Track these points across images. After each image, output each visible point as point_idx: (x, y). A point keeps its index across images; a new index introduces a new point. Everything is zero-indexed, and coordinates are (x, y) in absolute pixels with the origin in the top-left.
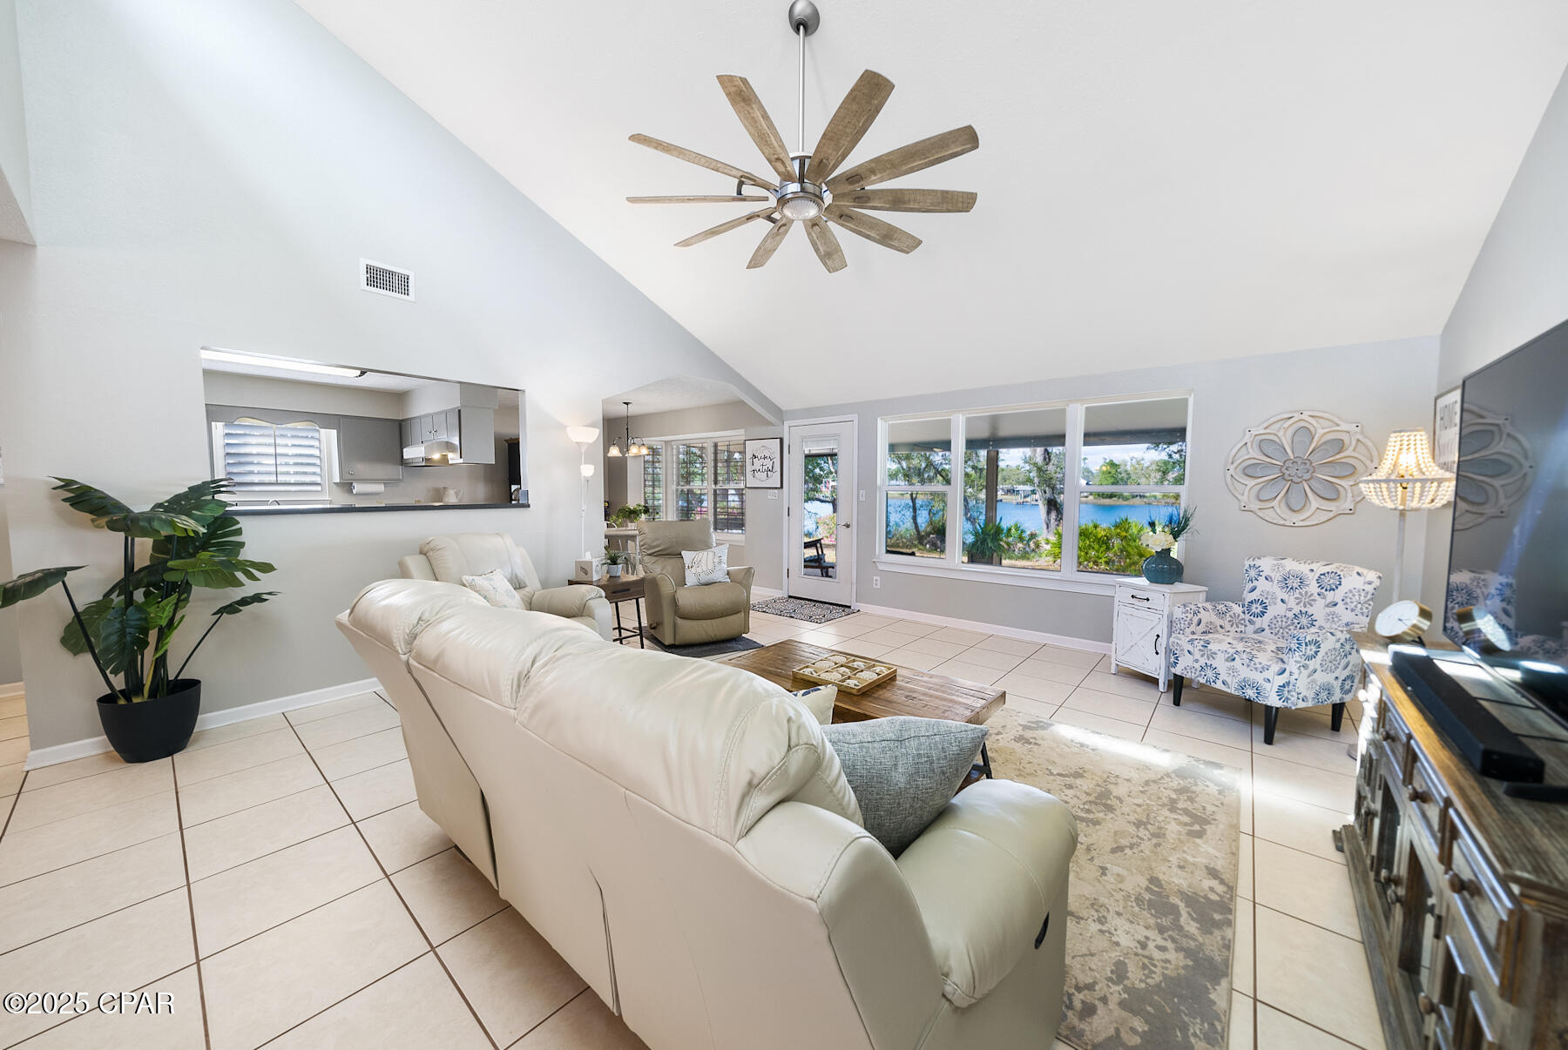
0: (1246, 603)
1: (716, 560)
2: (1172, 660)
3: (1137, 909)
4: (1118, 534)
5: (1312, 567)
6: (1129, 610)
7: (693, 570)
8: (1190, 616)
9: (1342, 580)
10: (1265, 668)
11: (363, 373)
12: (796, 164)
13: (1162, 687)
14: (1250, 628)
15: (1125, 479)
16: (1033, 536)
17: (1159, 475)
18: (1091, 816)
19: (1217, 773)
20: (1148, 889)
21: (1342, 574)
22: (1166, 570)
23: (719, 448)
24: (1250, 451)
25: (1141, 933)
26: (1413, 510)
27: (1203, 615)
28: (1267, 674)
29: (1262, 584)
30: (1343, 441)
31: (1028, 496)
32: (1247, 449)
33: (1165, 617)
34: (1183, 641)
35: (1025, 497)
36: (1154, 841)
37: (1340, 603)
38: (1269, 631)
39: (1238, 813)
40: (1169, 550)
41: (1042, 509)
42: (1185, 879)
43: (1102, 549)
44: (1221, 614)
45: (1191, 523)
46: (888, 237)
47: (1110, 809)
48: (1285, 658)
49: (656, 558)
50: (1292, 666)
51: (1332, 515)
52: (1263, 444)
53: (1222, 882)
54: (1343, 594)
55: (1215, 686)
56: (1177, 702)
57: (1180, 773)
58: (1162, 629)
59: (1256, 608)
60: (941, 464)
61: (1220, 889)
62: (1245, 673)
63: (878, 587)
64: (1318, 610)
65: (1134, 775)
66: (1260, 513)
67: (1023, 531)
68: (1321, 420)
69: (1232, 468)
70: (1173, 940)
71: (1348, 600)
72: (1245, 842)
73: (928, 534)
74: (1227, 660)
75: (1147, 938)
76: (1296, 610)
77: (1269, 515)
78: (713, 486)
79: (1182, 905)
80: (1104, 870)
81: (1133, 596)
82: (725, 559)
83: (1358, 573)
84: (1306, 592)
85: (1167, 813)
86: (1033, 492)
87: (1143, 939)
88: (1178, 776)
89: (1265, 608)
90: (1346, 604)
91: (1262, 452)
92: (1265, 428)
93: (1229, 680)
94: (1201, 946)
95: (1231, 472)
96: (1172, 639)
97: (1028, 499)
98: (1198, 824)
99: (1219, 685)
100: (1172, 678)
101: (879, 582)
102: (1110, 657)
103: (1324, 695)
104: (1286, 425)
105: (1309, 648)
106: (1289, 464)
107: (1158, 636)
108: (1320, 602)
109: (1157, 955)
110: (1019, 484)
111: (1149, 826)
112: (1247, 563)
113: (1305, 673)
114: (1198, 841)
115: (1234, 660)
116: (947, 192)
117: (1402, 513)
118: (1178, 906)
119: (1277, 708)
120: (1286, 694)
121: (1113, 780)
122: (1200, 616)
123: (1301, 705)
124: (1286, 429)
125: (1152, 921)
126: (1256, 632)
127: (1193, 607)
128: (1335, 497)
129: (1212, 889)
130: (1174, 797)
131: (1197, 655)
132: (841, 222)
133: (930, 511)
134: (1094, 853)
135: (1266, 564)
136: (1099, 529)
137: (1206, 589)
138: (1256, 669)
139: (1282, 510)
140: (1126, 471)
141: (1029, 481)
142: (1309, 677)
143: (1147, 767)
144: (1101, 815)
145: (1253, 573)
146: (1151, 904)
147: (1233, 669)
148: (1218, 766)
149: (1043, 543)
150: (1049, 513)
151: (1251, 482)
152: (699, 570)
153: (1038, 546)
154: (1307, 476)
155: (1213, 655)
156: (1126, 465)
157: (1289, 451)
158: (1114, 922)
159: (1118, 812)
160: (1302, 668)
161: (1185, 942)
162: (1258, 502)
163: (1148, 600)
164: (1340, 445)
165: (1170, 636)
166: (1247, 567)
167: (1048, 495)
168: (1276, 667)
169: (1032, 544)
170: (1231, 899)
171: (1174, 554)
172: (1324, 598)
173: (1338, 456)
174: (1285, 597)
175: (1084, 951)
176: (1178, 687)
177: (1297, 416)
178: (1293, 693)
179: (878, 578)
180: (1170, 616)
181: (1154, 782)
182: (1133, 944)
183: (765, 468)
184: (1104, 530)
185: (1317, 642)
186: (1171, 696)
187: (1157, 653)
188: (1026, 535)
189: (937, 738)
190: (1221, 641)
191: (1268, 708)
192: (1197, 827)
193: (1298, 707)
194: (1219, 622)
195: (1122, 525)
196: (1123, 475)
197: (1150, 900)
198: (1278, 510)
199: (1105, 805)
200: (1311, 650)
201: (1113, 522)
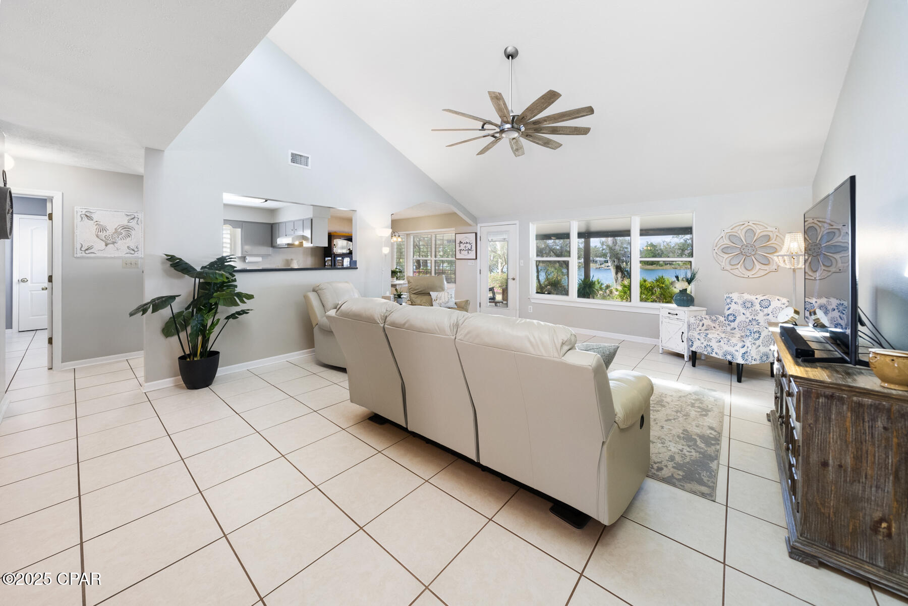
0: (726, 316)
1: (450, 296)
2: (690, 343)
3: (678, 440)
4: (658, 285)
5: (756, 297)
6: (667, 320)
7: (437, 302)
8: (698, 322)
9: (771, 303)
10: (735, 345)
11: (266, 201)
12: (512, 117)
13: (686, 359)
14: (729, 328)
15: (660, 254)
16: (608, 287)
17: (680, 252)
18: (655, 409)
19: (714, 393)
20: (682, 433)
21: (770, 300)
22: (686, 300)
23: (437, 238)
24: (725, 240)
25: (680, 447)
26: (798, 269)
27: (705, 321)
28: (736, 348)
29: (733, 306)
30: (769, 236)
31: (603, 264)
32: (723, 240)
33: (686, 322)
34: (695, 334)
35: (601, 265)
36: (685, 417)
37: (771, 314)
38: (738, 329)
39: (723, 408)
40: (686, 289)
41: (613, 271)
42: (699, 430)
43: (649, 294)
44: (714, 321)
45: (697, 276)
46: (547, 143)
47: (664, 406)
48: (744, 340)
49: (417, 296)
50: (748, 344)
51: (766, 272)
52: (731, 237)
53: (715, 431)
54: (771, 310)
55: (712, 355)
56: (694, 365)
57: (695, 393)
58: (685, 329)
59: (731, 318)
60: (553, 245)
61: (715, 433)
62: (726, 348)
63: (531, 311)
64: (761, 318)
65: (674, 394)
66: (731, 271)
67: (602, 284)
68: (758, 226)
69: (716, 249)
70: (694, 449)
71: (774, 313)
72: (726, 419)
73: (546, 286)
74: (717, 342)
75: (683, 449)
76: (750, 318)
77: (736, 272)
78: (434, 259)
79: (698, 439)
80: (662, 427)
81: (669, 313)
82: (453, 296)
83: (778, 299)
84: (755, 309)
85: (690, 408)
86: (607, 262)
87: (681, 449)
88: (695, 394)
89: (736, 317)
90: (774, 314)
91: (730, 240)
92: (732, 229)
93: (718, 352)
94: (706, 451)
95: (716, 251)
96: (690, 333)
97: (603, 266)
98: (705, 411)
99: (714, 355)
100: (691, 354)
101: (531, 309)
102: (659, 346)
103: (765, 358)
104: (741, 228)
105: (755, 334)
106: (744, 247)
107: (683, 333)
108: (761, 314)
109: (687, 454)
110: (597, 257)
111: (682, 412)
112: (725, 296)
113: (754, 347)
114: (705, 417)
115: (720, 342)
116: (577, 127)
117: (794, 270)
118: (696, 439)
119: (742, 365)
120: (746, 357)
121: (664, 396)
122: (703, 322)
123: (754, 363)
124: (742, 230)
125: (685, 443)
126: (731, 330)
127: (700, 318)
128: (767, 263)
129: (711, 434)
130: (694, 402)
131: (703, 340)
132: (527, 138)
133: (546, 272)
134: (657, 421)
135: (735, 296)
136: (647, 283)
137: (706, 309)
138: (731, 345)
139: (743, 270)
140: (660, 249)
141: (604, 255)
142: (756, 349)
143: (679, 391)
144: (660, 408)
145: (728, 301)
146: (684, 438)
147: (720, 346)
148: (715, 391)
149: (614, 291)
150: (617, 273)
151: (726, 256)
152: (441, 302)
153: (611, 292)
154: (753, 253)
155: (710, 340)
156: (660, 246)
157: (744, 241)
158: (668, 443)
159: (667, 407)
160: (753, 345)
161: (699, 450)
162: (731, 266)
163: (677, 315)
164: (768, 238)
165: (688, 332)
166: (725, 298)
167: (616, 263)
168: (741, 344)
169: (608, 291)
170: (720, 436)
171: (688, 292)
172: (763, 312)
173: (768, 243)
174: (745, 312)
175: (656, 452)
176: (694, 358)
177: (747, 224)
178: (749, 357)
179: (531, 307)
180: (688, 322)
181: (684, 396)
182: (677, 451)
183: (467, 248)
184: (650, 283)
185: (759, 332)
186: (691, 363)
187: (683, 341)
188: (603, 286)
189: (601, 349)
190: (713, 333)
191: (738, 365)
192: (704, 413)
193: (752, 363)
194: (713, 325)
195: (660, 280)
196: (659, 251)
197: (683, 437)
198: (740, 270)
199: (661, 405)
200: (757, 335)
201: (655, 279)
